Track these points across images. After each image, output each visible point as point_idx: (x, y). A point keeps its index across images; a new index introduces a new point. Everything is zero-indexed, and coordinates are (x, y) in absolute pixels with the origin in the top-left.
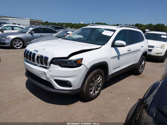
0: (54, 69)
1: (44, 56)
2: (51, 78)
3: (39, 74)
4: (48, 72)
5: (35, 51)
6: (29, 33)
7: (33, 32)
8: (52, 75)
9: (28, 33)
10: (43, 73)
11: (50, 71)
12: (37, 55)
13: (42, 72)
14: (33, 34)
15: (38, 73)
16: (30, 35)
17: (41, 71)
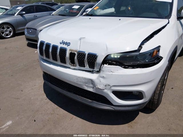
0: (111, 73)
1: (87, 53)
2: (106, 89)
3: (79, 83)
4: (98, 79)
5: (63, 43)
6: (19, 14)
7: (24, 13)
8: (109, 83)
9: (17, 15)
10: (86, 81)
11: (103, 77)
12: (70, 52)
13: (85, 79)
14: (24, 15)
15: (75, 81)
16: (20, 17)
17: (82, 78)
